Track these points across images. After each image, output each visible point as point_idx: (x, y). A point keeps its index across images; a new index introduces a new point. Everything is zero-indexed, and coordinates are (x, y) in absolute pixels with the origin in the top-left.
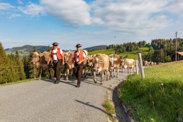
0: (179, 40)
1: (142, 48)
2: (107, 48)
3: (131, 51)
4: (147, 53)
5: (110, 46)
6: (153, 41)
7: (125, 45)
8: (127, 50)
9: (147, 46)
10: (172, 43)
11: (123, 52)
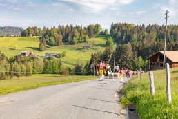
0: (155, 27)
1: (93, 39)
2: (23, 34)
3: (72, 43)
4: (102, 50)
5: (28, 29)
6: (114, 27)
7: (60, 30)
8: (65, 41)
9: (103, 34)
10: (146, 34)
11: (57, 44)
